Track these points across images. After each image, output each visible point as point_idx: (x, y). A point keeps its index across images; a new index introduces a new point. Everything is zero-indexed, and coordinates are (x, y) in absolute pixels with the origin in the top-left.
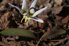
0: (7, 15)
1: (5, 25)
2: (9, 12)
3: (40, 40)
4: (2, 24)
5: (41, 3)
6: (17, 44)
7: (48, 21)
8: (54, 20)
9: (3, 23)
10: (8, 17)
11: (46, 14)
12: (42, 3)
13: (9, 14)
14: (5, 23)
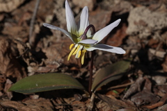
5: (44, 10)
12: (47, 9)
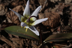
0: (18, 9)
1: (14, 18)
2: (21, 6)
3: (44, 41)
4: (11, 17)
6: (20, 42)
7: (61, 20)
8: (69, 17)
9: (13, 16)
10: (19, 11)
11: (61, 10)
13: (20, 8)
14: (15, 16)
